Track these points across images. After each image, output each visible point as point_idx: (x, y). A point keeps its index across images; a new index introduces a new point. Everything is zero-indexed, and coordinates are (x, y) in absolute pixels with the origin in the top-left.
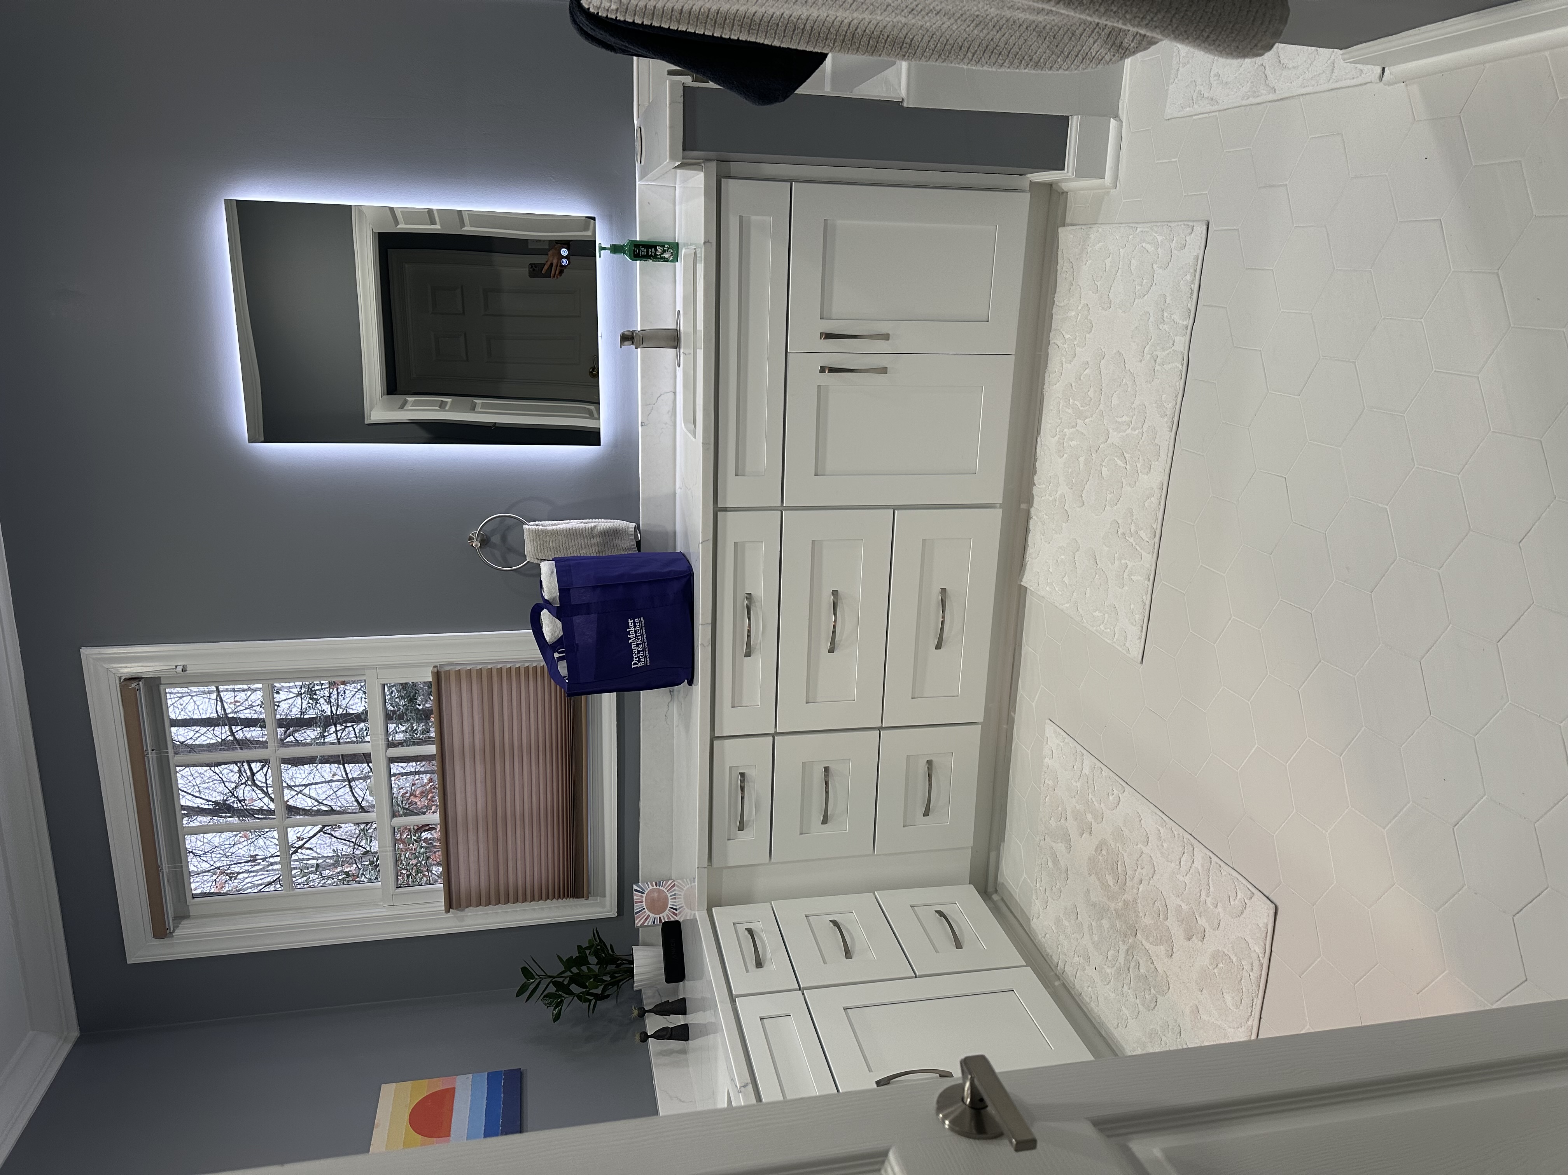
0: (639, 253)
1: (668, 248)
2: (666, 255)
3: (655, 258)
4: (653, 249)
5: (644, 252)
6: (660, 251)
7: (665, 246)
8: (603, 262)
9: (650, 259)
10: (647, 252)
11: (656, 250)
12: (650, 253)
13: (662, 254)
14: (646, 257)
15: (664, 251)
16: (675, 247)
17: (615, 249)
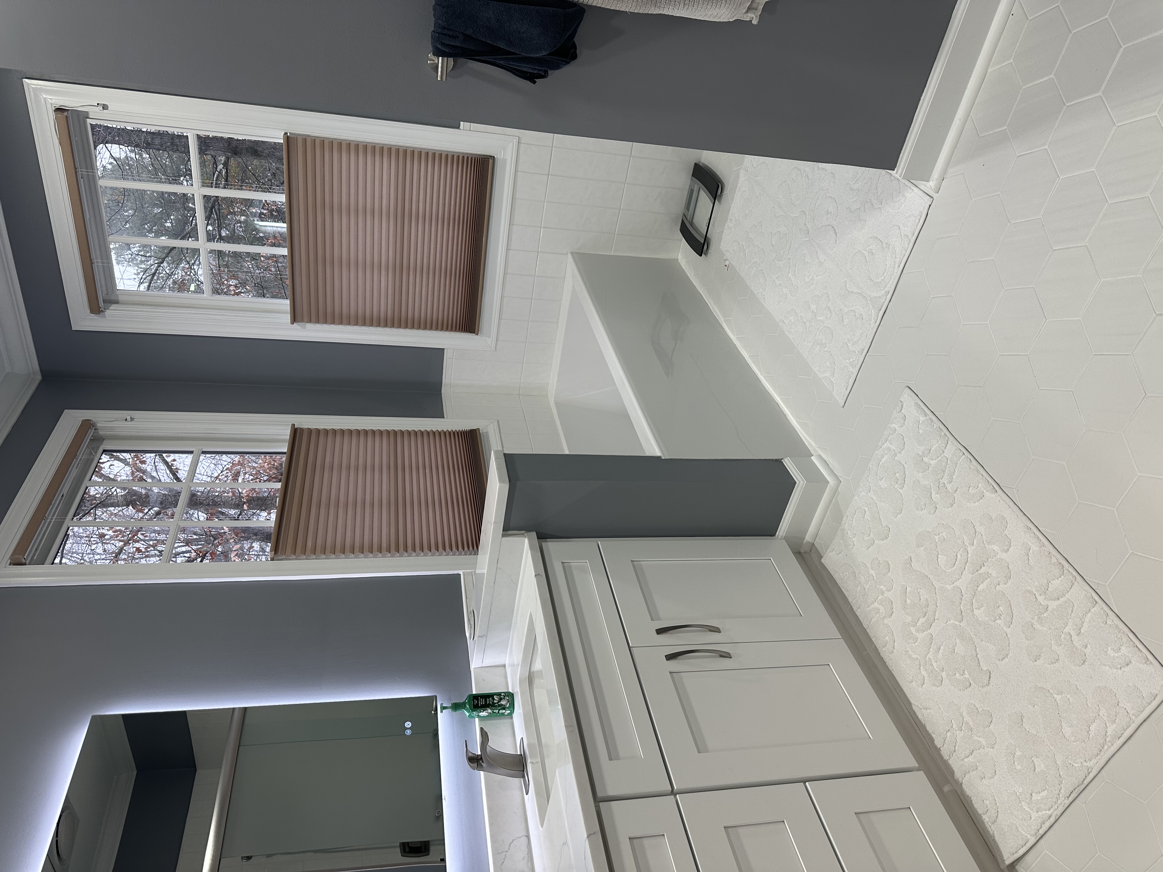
0: (478, 704)
1: (504, 696)
2: (503, 702)
3: (492, 706)
4: (491, 699)
5: (482, 702)
6: (497, 699)
7: (501, 695)
8: (444, 719)
9: (489, 707)
10: (486, 700)
11: (494, 699)
12: (488, 702)
13: (499, 702)
14: (485, 707)
15: (501, 699)
16: (510, 696)
17: (456, 707)
